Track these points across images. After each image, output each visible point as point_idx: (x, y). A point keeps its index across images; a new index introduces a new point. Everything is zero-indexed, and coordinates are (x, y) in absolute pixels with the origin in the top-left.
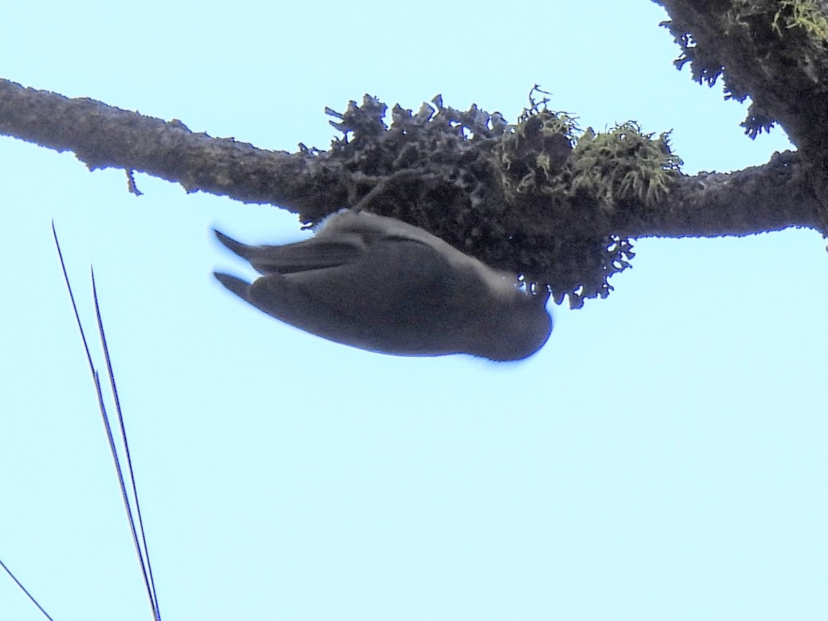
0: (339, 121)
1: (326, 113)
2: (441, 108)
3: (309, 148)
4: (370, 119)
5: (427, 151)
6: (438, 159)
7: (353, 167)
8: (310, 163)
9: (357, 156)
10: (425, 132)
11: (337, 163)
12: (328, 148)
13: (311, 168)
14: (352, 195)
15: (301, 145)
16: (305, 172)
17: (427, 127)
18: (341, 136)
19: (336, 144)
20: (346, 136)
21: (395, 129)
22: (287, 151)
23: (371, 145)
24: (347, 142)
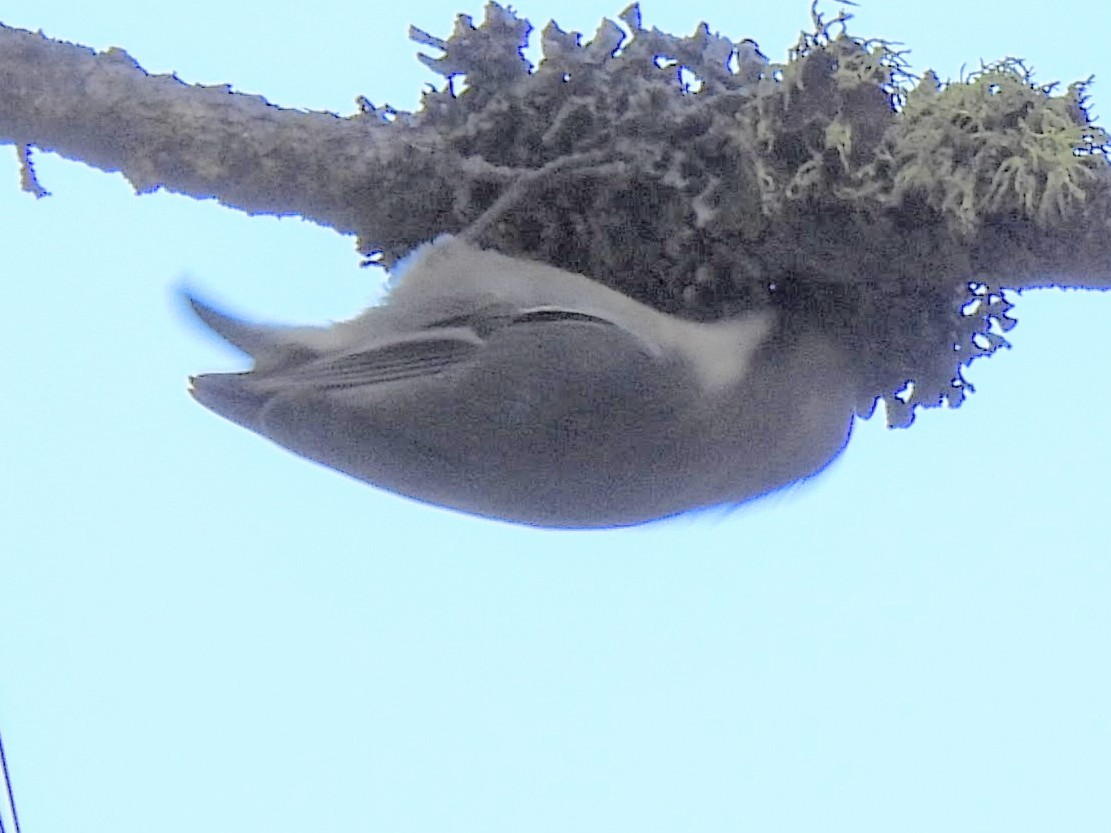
0: (438, 54)
1: (413, 38)
2: (638, 31)
3: (377, 106)
4: (498, 49)
5: (611, 115)
6: (633, 131)
7: (465, 147)
8: (378, 135)
9: (473, 124)
10: (607, 78)
11: (433, 136)
12: (416, 106)
13: (383, 147)
14: (462, 201)
15: (363, 101)
16: (370, 154)
17: (612, 66)
18: (441, 84)
19: (431, 98)
20: (451, 84)
21: (549, 71)
22: (334, 111)
23: (499, 102)
24: (454, 97)
